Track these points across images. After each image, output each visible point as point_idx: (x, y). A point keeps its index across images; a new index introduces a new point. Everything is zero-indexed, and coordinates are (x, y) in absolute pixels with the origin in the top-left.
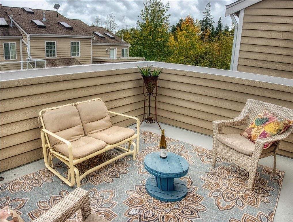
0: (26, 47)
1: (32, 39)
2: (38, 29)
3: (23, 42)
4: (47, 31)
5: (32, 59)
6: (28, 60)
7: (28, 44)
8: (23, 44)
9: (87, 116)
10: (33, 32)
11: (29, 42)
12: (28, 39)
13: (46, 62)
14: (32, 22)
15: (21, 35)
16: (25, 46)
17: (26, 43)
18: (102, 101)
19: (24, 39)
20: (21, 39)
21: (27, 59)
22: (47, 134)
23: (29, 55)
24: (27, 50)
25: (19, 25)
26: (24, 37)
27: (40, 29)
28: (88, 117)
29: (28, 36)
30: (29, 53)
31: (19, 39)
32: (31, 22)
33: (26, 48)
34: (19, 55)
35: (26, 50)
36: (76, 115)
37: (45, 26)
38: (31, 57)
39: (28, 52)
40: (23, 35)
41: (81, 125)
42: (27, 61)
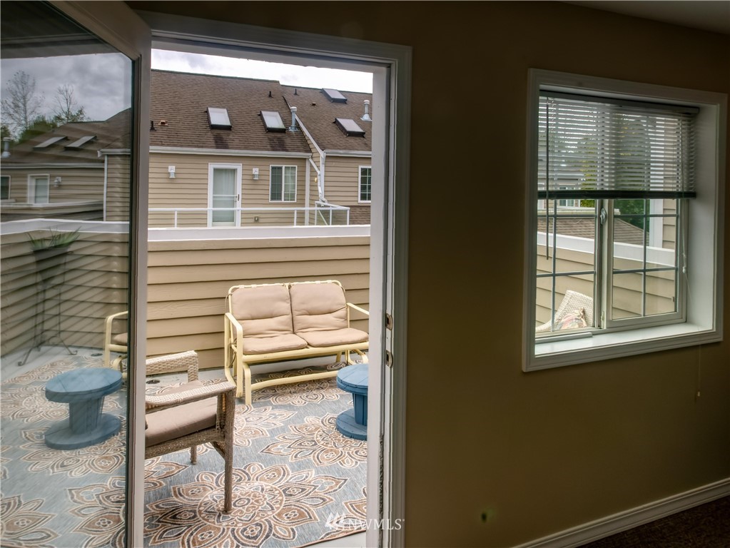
0: (316, 176)
1: (330, 160)
2: (348, 139)
3: (311, 166)
4: (366, 144)
5: (326, 204)
6: (319, 206)
7: (321, 172)
8: (313, 171)
9: (303, 303)
10: (335, 147)
11: (322, 167)
12: (322, 161)
13: (348, 212)
14: (336, 122)
15: (310, 151)
16: (314, 174)
17: (316, 169)
18: (341, 285)
19: (315, 160)
20: (308, 159)
21: (316, 202)
22: (233, 325)
23: (320, 195)
24: (319, 182)
25: (308, 128)
26: (314, 155)
27: (352, 140)
28: (304, 306)
29: (322, 154)
30: (321, 190)
31: (305, 159)
32: (334, 123)
33: (316, 179)
34: (302, 192)
35: (315, 184)
36: (283, 300)
37: (364, 133)
38: (324, 199)
39: (319, 188)
40: (313, 150)
41: (290, 316)
42: (316, 208)
